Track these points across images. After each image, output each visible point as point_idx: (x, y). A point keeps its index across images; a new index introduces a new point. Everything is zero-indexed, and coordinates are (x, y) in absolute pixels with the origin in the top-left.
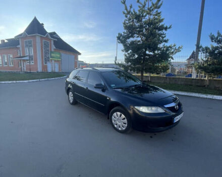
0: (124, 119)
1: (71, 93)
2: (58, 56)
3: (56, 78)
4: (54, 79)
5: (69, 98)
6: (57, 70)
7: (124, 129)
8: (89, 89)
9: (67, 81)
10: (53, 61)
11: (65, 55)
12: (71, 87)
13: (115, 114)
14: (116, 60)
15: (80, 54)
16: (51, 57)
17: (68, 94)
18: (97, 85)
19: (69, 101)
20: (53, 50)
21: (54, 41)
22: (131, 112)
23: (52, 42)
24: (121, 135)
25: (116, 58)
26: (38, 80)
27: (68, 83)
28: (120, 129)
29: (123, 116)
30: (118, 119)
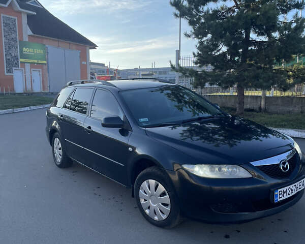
0: (163, 194)
1: (57, 140)
2: (41, 52)
3: (32, 108)
4: (27, 108)
5: (54, 154)
6: (37, 88)
7: (164, 217)
8: (94, 129)
9: (49, 114)
10: (28, 66)
11: (56, 51)
12: (57, 126)
13: (145, 184)
14: (178, 58)
15: (93, 46)
16: (23, 56)
17: (52, 142)
18: (106, 119)
19: (55, 159)
20: (26, 39)
21: (29, 16)
22: (175, 178)
23: (25, 20)
24: (160, 231)
25: (178, 52)
26: (10, 110)
27: (51, 117)
28: (156, 218)
29: (161, 188)
30: (151, 196)
